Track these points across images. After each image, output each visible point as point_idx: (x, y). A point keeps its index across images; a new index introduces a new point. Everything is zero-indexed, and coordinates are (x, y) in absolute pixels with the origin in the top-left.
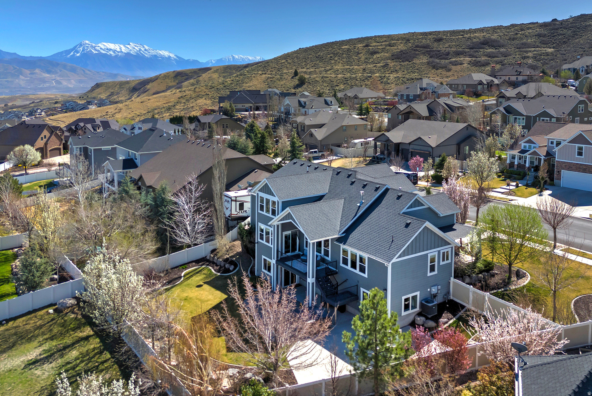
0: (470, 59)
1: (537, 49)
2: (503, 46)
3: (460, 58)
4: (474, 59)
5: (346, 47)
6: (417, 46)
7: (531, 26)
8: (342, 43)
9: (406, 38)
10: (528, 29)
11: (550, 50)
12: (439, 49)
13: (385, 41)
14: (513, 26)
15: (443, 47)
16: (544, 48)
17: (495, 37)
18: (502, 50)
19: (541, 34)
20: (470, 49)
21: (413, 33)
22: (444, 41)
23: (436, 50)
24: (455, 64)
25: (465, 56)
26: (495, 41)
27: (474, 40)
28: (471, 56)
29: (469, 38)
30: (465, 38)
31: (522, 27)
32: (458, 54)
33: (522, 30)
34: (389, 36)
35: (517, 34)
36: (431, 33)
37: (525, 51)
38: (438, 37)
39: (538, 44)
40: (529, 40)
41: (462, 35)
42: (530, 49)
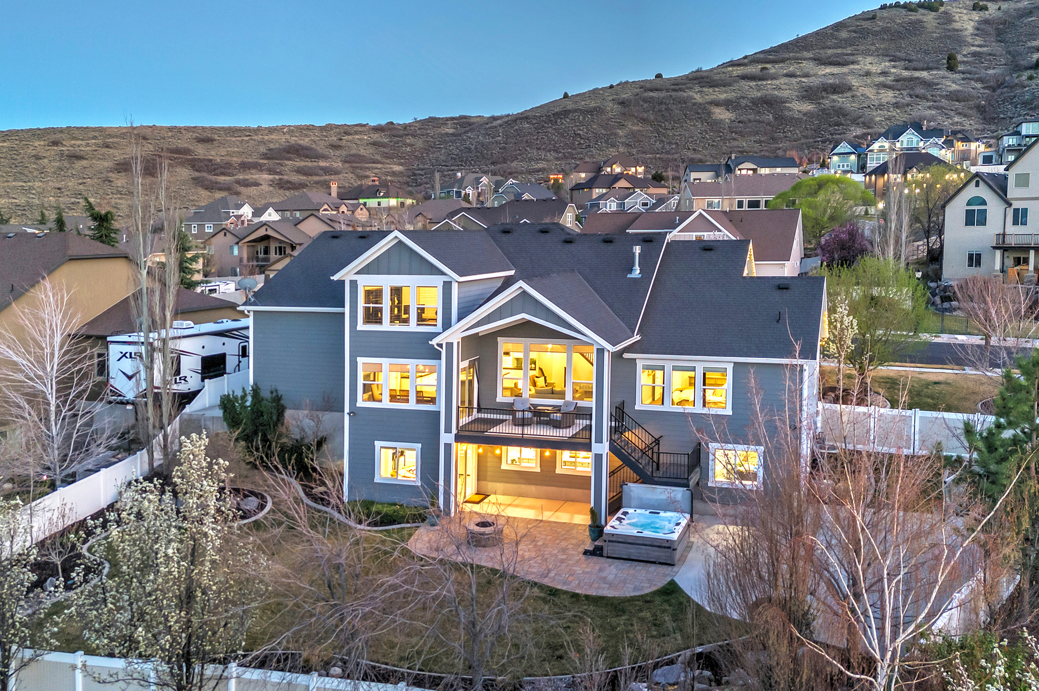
0: (271, 177)
1: (379, 166)
2: (324, 157)
3: (251, 174)
4: (277, 177)
6: (164, 150)
7: (360, 129)
9: (141, 135)
10: (356, 133)
11: (397, 168)
12: (211, 158)
13: (95, 138)
14: (330, 127)
15: (216, 154)
16: (388, 164)
17: (305, 142)
18: (323, 164)
19: (379, 142)
20: (268, 159)
21: (150, 127)
22: (216, 144)
23: (204, 159)
24: (246, 184)
25: (261, 171)
26: (306, 148)
27: (272, 146)
28: (271, 171)
29: (262, 142)
30: (254, 140)
31: (347, 130)
32: (245, 166)
33: (346, 133)
34: (101, 130)
35: (341, 139)
36: (188, 129)
37: (361, 168)
38: (206, 137)
39: (378, 157)
40: (362, 151)
41: (247, 136)
42: (367, 165)
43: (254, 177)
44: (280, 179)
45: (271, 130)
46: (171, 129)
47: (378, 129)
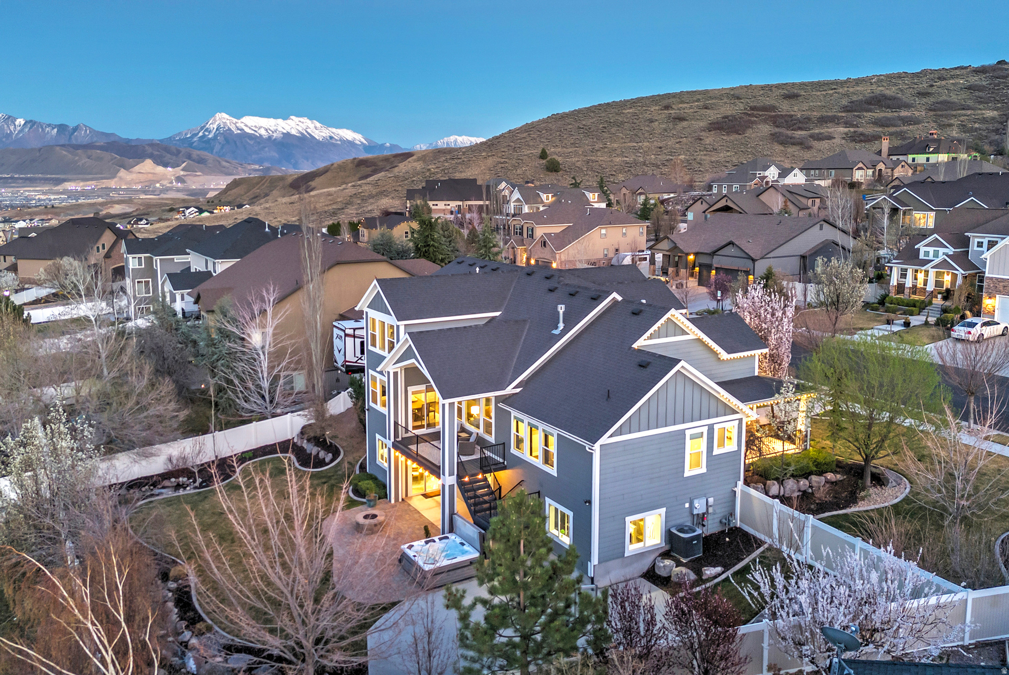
0: (846, 130)
1: (969, 112)
2: (907, 106)
3: (828, 127)
4: (852, 130)
5: (631, 111)
6: (752, 108)
7: (958, 72)
8: (623, 104)
9: (734, 95)
10: (952, 77)
11: (990, 114)
12: (793, 113)
13: (698, 100)
14: (924, 73)
15: (797, 110)
16: (980, 109)
17: (890, 92)
18: (904, 113)
19: (976, 86)
20: (848, 111)
21: (746, 87)
22: (801, 100)
23: (786, 115)
24: (819, 138)
25: (838, 124)
26: (891, 98)
27: (855, 98)
28: (848, 124)
29: (847, 95)
30: (838, 93)
31: (942, 75)
32: (823, 120)
33: (941, 78)
34: (705, 92)
35: (932, 86)
36: (778, 86)
37: (946, 116)
38: (791, 93)
39: (970, 103)
40: (954, 97)
41: (832, 89)
42: (954, 113)
43: (830, 130)
44: (855, 132)
45: (859, 82)
46: (763, 88)
47: (981, 71)
